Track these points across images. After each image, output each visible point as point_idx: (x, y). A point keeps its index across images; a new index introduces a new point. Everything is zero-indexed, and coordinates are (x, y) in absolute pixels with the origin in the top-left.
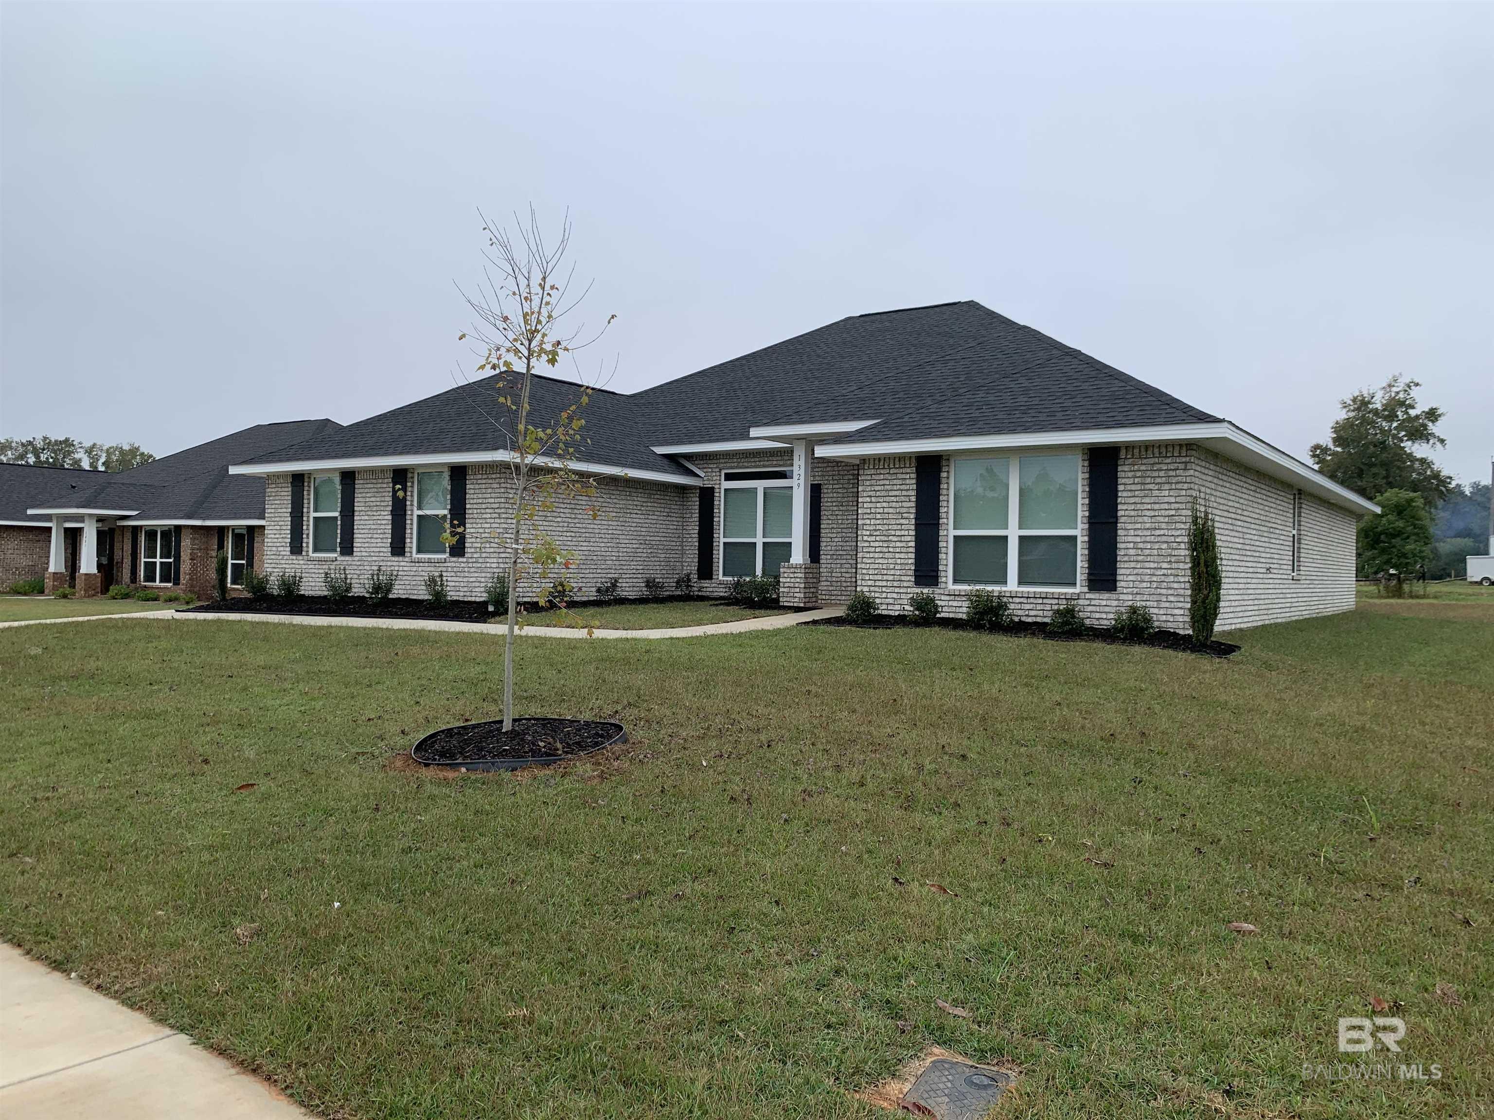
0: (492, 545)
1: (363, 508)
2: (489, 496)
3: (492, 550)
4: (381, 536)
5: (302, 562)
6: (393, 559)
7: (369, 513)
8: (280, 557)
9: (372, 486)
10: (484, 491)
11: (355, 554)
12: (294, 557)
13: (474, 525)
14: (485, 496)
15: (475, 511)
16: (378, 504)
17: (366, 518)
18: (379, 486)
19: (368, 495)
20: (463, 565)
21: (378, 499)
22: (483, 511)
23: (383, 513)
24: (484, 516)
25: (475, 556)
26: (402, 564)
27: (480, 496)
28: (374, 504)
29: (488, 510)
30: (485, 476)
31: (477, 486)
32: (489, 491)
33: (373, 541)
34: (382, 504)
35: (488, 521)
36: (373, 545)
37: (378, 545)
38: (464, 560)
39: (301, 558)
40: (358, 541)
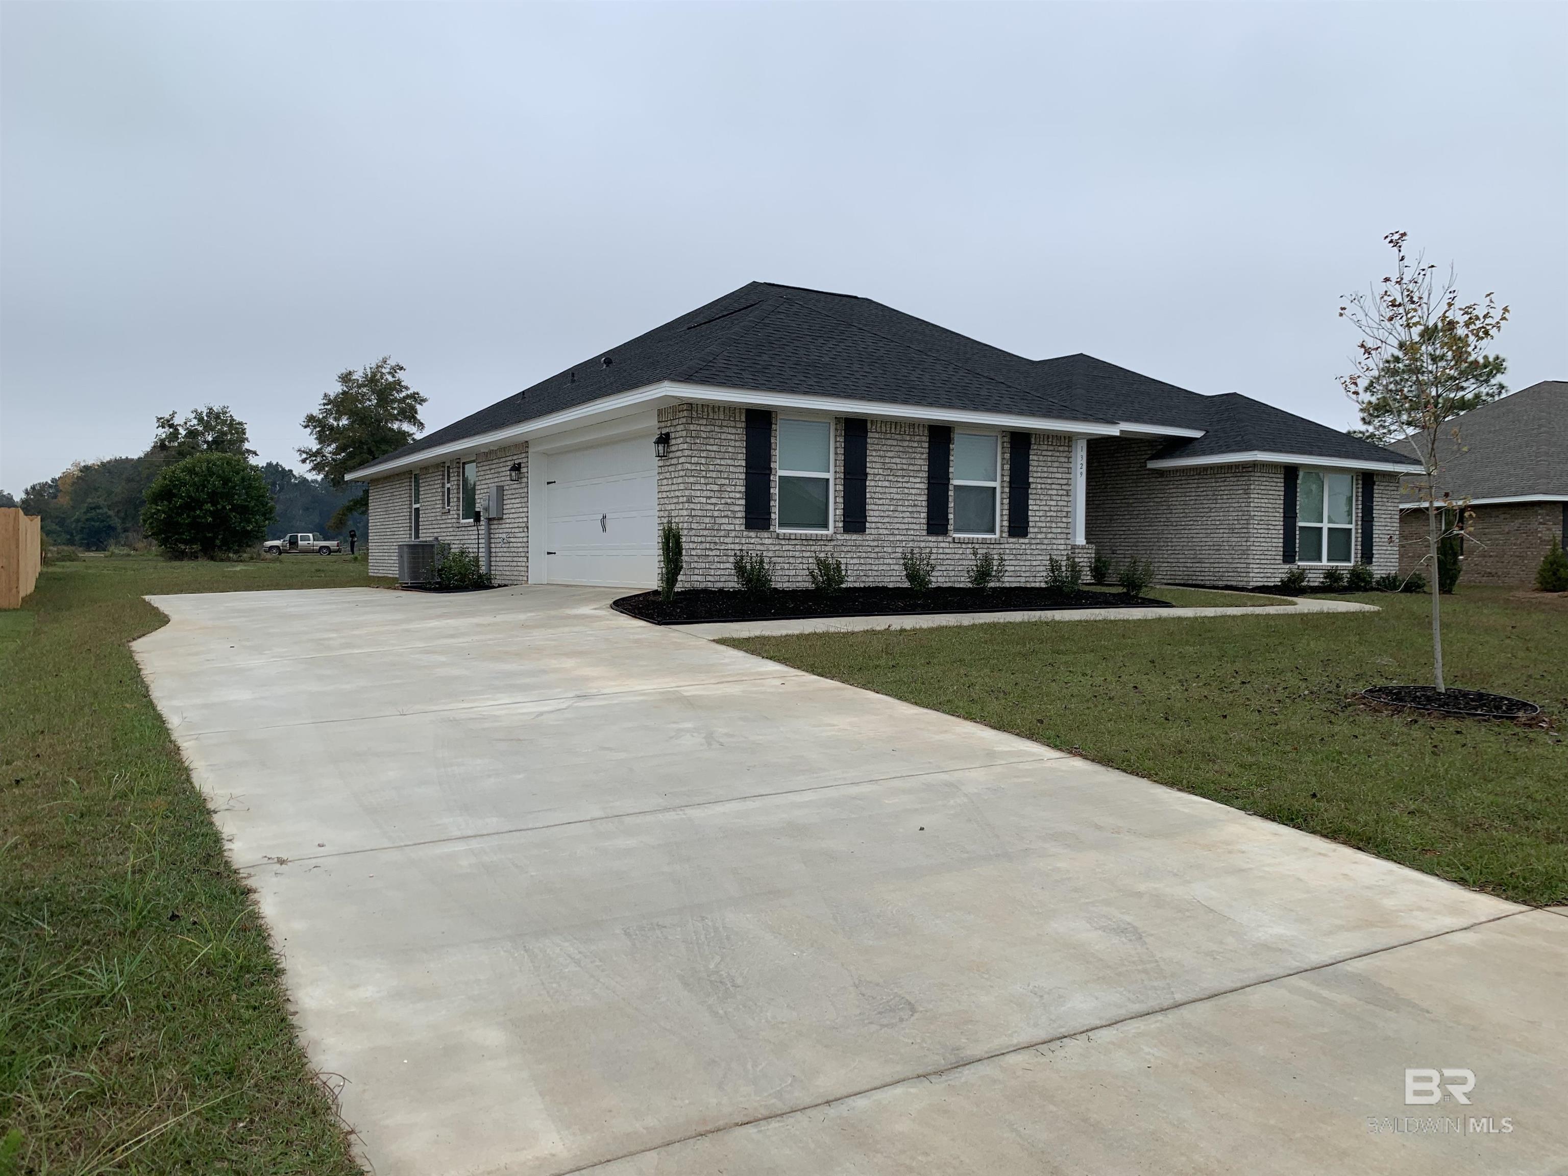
0: (1060, 525)
1: (881, 471)
2: (1055, 470)
3: (1059, 530)
4: (910, 509)
5: (767, 541)
6: (930, 538)
7: (890, 478)
8: (722, 533)
9: (895, 443)
10: (1049, 464)
11: (868, 531)
12: (753, 534)
13: (1038, 502)
14: (1051, 469)
15: (1039, 486)
16: (905, 467)
17: (887, 484)
18: (906, 444)
19: (889, 454)
20: (1024, 546)
21: (904, 461)
22: (1048, 487)
23: (912, 479)
24: (1050, 492)
25: (1039, 536)
26: (942, 545)
27: (1045, 469)
28: (899, 467)
29: (1053, 486)
30: (1051, 448)
31: (1041, 458)
32: (1056, 464)
33: (896, 514)
34: (911, 468)
35: (1054, 498)
36: (896, 520)
37: (906, 521)
38: (1026, 541)
39: (766, 535)
40: (874, 513)
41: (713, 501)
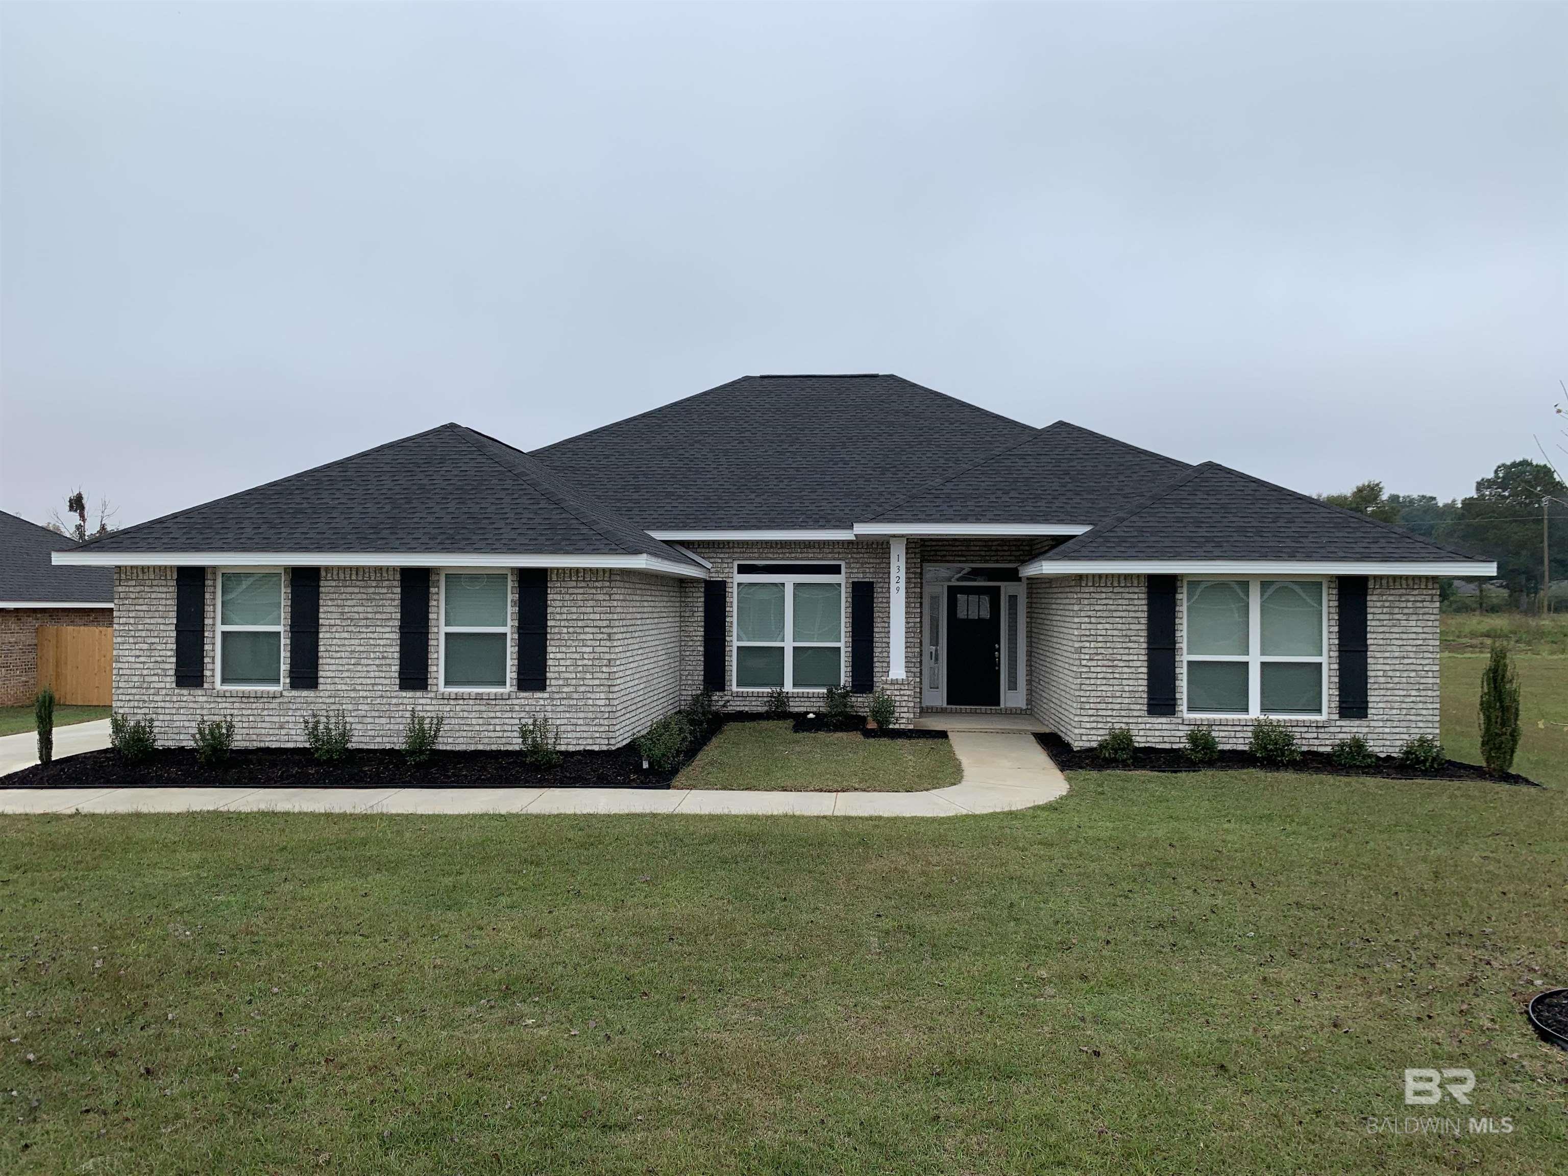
0: (599, 675)
1: (338, 622)
2: (590, 610)
3: (597, 682)
4: (377, 662)
5: (201, 699)
6: (404, 694)
7: (350, 629)
8: (152, 691)
9: (356, 590)
10: (581, 603)
11: (321, 687)
12: (185, 692)
13: (564, 649)
14: (583, 610)
15: (565, 630)
16: (370, 616)
17: (346, 635)
18: (372, 590)
19: (349, 603)
20: (542, 702)
21: (369, 609)
22: (578, 630)
23: (378, 629)
24: (582, 637)
25: (565, 689)
26: (421, 701)
27: (574, 610)
28: (362, 616)
29: (587, 630)
30: (583, 584)
31: (567, 597)
32: (591, 603)
33: (359, 668)
34: (378, 616)
35: (589, 643)
36: (358, 675)
37: (372, 674)
38: (546, 695)
39: (199, 692)
40: (327, 668)
41: (142, 659)
